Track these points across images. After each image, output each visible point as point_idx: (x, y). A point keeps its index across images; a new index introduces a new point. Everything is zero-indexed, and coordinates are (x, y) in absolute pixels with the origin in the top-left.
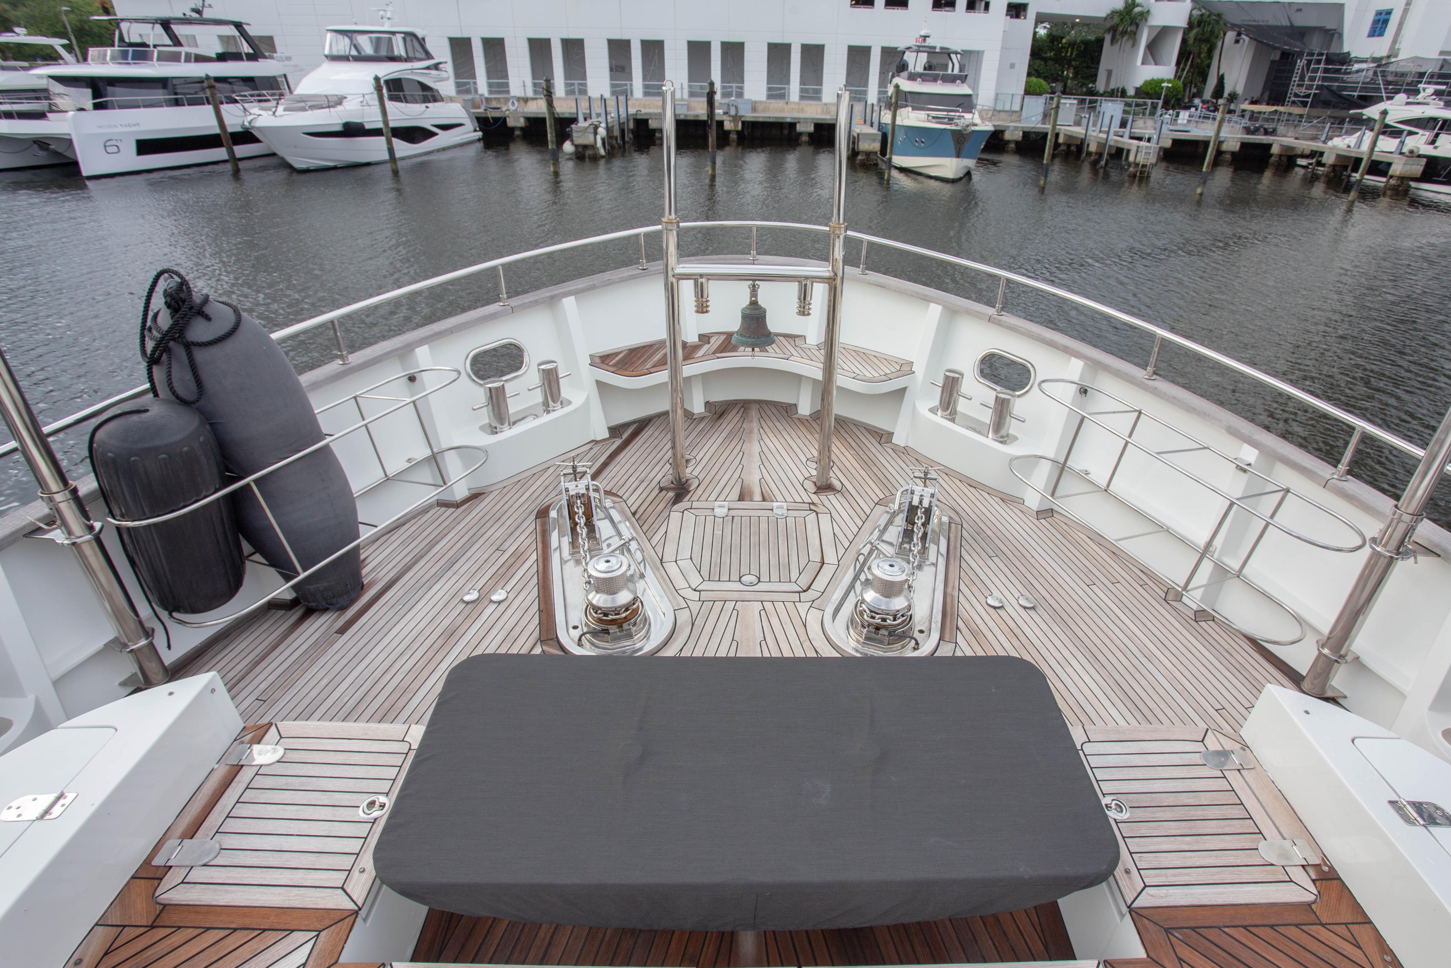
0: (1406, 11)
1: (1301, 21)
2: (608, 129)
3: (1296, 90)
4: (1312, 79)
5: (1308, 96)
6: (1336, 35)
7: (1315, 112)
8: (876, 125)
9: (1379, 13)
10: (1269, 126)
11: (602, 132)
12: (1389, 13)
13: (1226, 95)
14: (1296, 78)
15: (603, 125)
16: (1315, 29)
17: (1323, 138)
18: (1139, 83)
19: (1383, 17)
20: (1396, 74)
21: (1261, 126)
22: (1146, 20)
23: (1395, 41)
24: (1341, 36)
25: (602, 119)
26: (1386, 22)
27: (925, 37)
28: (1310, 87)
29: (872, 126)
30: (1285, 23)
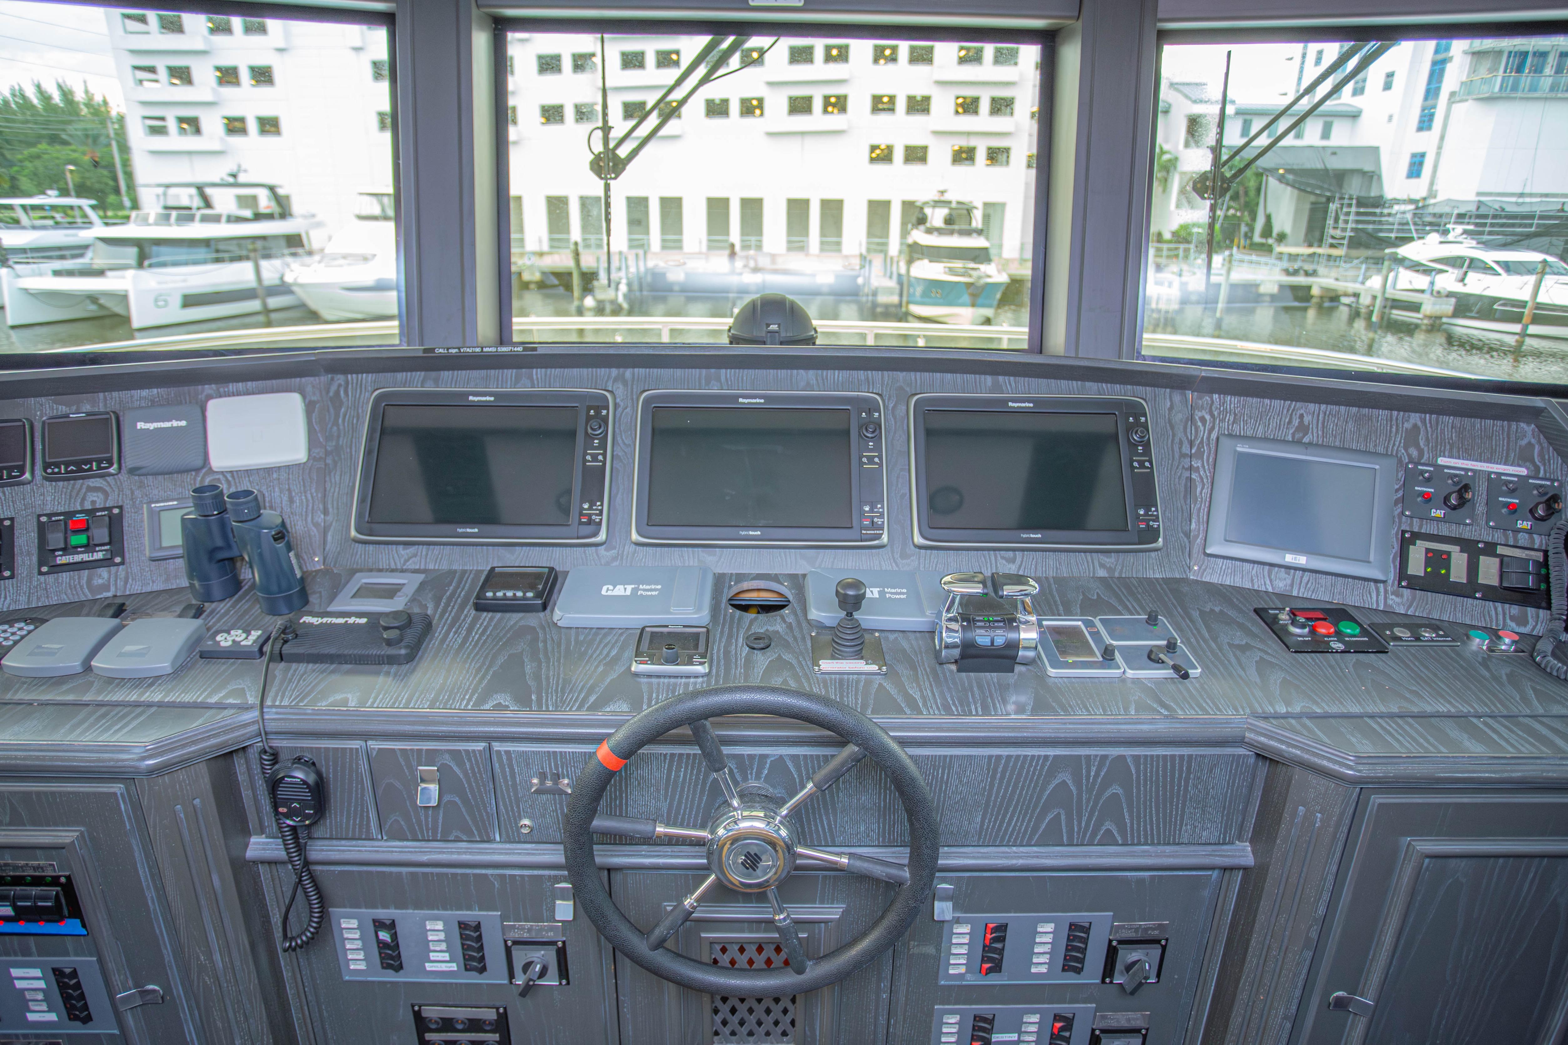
0: (1438, 154)
1: (1335, 164)
2: (629, 285)
3: (1332, 232)
4: (1346, 222)
5: (1343, 238)
6: (1375, 178)
7: (1354, 253)
8: (895, 277)
9: (1414, 156)
10: (1309, 267)
11: (623, 288)
12: (1423, 155)
13: (1274, 234)
14: (1330, 222)
15: (624, 281)
16: (1353, 172)
17: (1360, 279)
18: (1174, 226)
19: (1418, 159)
20: (1434, 215)
21: (1301, 268)
22: (1175, 168)
23: (1432, 183)
24: (1379, 177)
25: (623, 274)
26: (1421, 164)
27: (942, 193)
28: (1344, 230)
29: (891, 277)
30: (1319, 166)
